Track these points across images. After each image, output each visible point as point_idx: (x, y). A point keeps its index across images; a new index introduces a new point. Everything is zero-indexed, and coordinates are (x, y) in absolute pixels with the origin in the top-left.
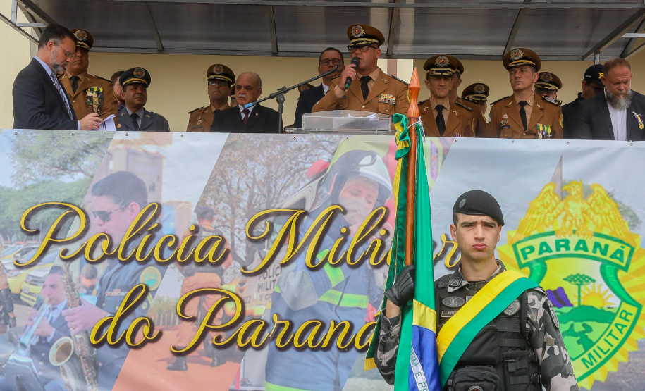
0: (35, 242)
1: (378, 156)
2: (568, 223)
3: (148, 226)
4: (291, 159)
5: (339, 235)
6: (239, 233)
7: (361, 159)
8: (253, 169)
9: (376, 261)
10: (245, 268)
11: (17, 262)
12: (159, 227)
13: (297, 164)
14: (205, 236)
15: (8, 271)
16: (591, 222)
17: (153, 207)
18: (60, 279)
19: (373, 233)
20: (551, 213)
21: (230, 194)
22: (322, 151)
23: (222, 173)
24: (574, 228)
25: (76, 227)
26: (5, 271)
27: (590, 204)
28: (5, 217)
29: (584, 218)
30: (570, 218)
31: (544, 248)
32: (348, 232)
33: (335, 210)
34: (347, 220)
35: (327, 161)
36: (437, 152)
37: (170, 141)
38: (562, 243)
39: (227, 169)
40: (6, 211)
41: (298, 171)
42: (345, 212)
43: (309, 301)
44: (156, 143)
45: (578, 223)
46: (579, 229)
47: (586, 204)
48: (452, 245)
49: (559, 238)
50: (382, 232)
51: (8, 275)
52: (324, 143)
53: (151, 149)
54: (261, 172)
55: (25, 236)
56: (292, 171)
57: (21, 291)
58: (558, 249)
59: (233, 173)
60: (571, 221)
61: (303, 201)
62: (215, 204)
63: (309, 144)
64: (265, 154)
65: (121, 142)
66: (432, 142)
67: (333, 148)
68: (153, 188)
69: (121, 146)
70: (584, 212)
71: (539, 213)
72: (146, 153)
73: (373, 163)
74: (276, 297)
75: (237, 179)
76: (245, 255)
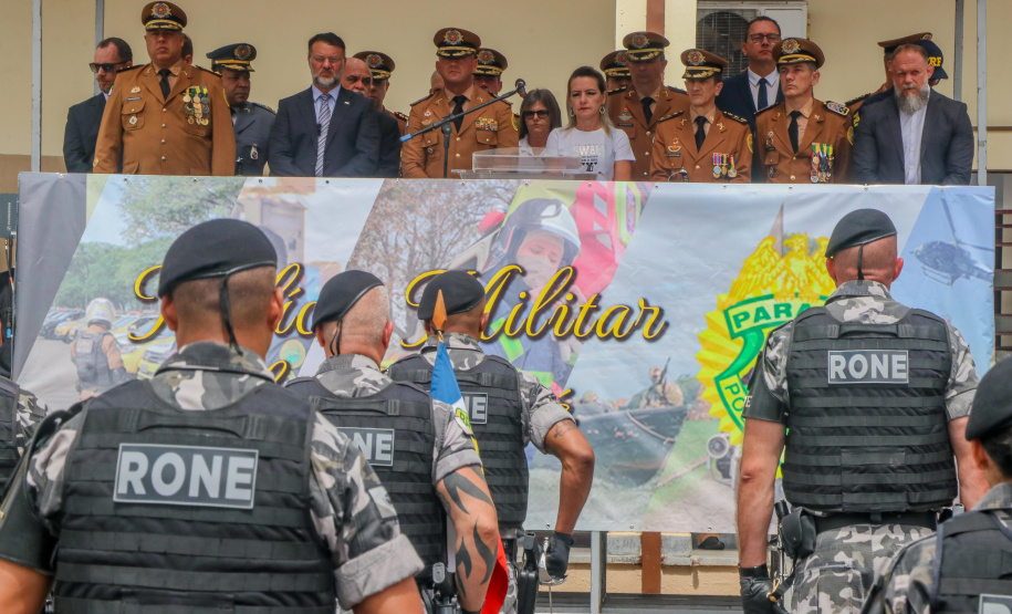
0: (152, 311)
1: (563, 206)
2: (789, 285)
3: (288, 291)
4: (459, 210)
5: (517, 301)
6: (398, 298)
7: (543, 209)
8: (414, 222)
9: (561, 330)
10: (405, 341)
11: (133, 335)
12: (302, 292)
13: (466, 216)
15: (121, 346)
16: (816, 283)
17: (294, 269)
19: (558, 298)
20: (769, 272)
21: (387, 252)
22: (497, 200)
23: (377, 228)
24: (797, 290)
26: (118, 346)
27: (816, 262)
28: (115, 281)
29: (808, 277)
30: (792, 278)
31: (761, 315)
32: (528, 297)
33: (513, 273)
34: (527, 283)
35: (502, 211)
36: (634, 200)
37: (312, 189)
38: (782, 308)
39: (383, 223)
40: (117, 275)
41: (468, 224)
42: (524, 273)
44: (296, 191)
45: (802, 284)
46: (802, 291)
47: (811, 261)
48: (652, 311)
49: (778, 302)
50: (569, 297)
51: (122, 351)
52: (499, 190)
53: (291, 198)
54: (423, 226)
55: (141, 305)
56: (461, 225)
57: (138, 369)
58: (777, 316)
59: (390, 227)
60: (793, 282)
61: (474, 260)
62: (369, 265)
63: (481, 191)
64: (428, 203)
65: (254, 190)
66: (628, 189)
67: (510, 196)
68: (293, 246)
69: (253, 195)
70: (808, 270)
71: (755, 273)
72: (284, 203)
73: (557, 214)
75: (394, 234)
76: (405, 324)
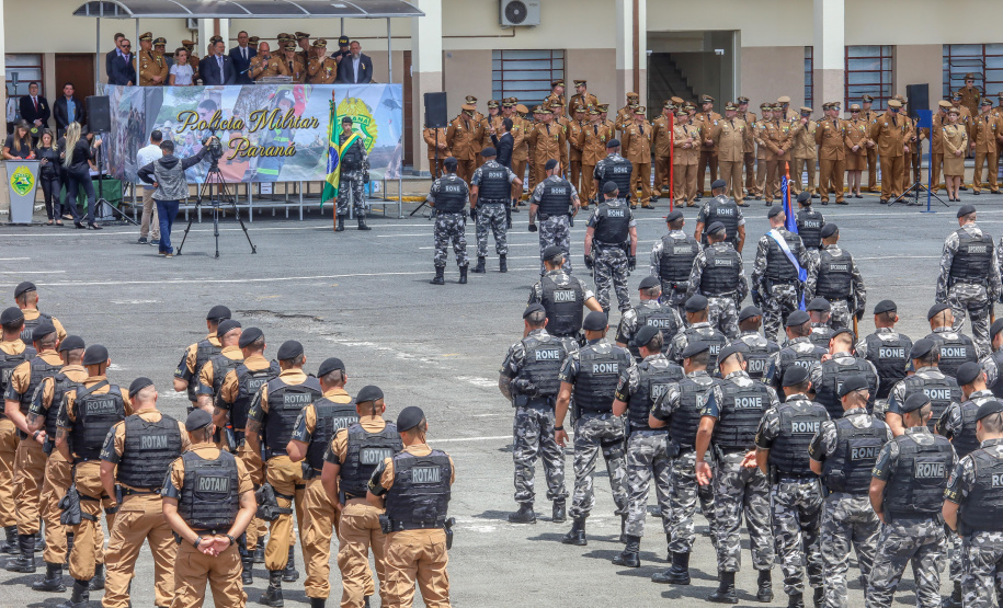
0: (182, 124)
1: (290, 91)
3: (218, 117)
4: (263, 93)
6: (247, 119)
7: (285, 92)
9: (291, 126)
10: (249, 130)
11: (177, 131)
12: (222, 117)
13: (265, 95)
14: (236, 120)
16: (357, 111)
17: (219, 111)
18: (190, 136)
19: (290, 117)
20: (345, 108)
21: (244, 105)
22: (273, 90)
24: (352, 113)
25: (195, 119)
27: (357, 105)
28: (172, 116)
32: (282, 117)
33: (278, 110)
34: (281, 113)
35: (274, 94)
36: (309, 89)
39: (242, 98)
42: (281, 110)
43: (270, 140)
45: (354, 111)
46: (354, 113)
48: (315, 120)
50: (293, 117)
52: (273, 87)
53: (217, 91)
54: (253, 98)
55: (179, 122)
56: (263, 98)
61: (267, 107)
62: (239, 109)
63: (268, 88)
64: (253, 92)
67: (276, 89)
68: (218, 105)
70: (355, 108)
71: (341, 109)
73: (288, 93)
74: (260, 139)
75: (245, 101)
76: (249, 126)
